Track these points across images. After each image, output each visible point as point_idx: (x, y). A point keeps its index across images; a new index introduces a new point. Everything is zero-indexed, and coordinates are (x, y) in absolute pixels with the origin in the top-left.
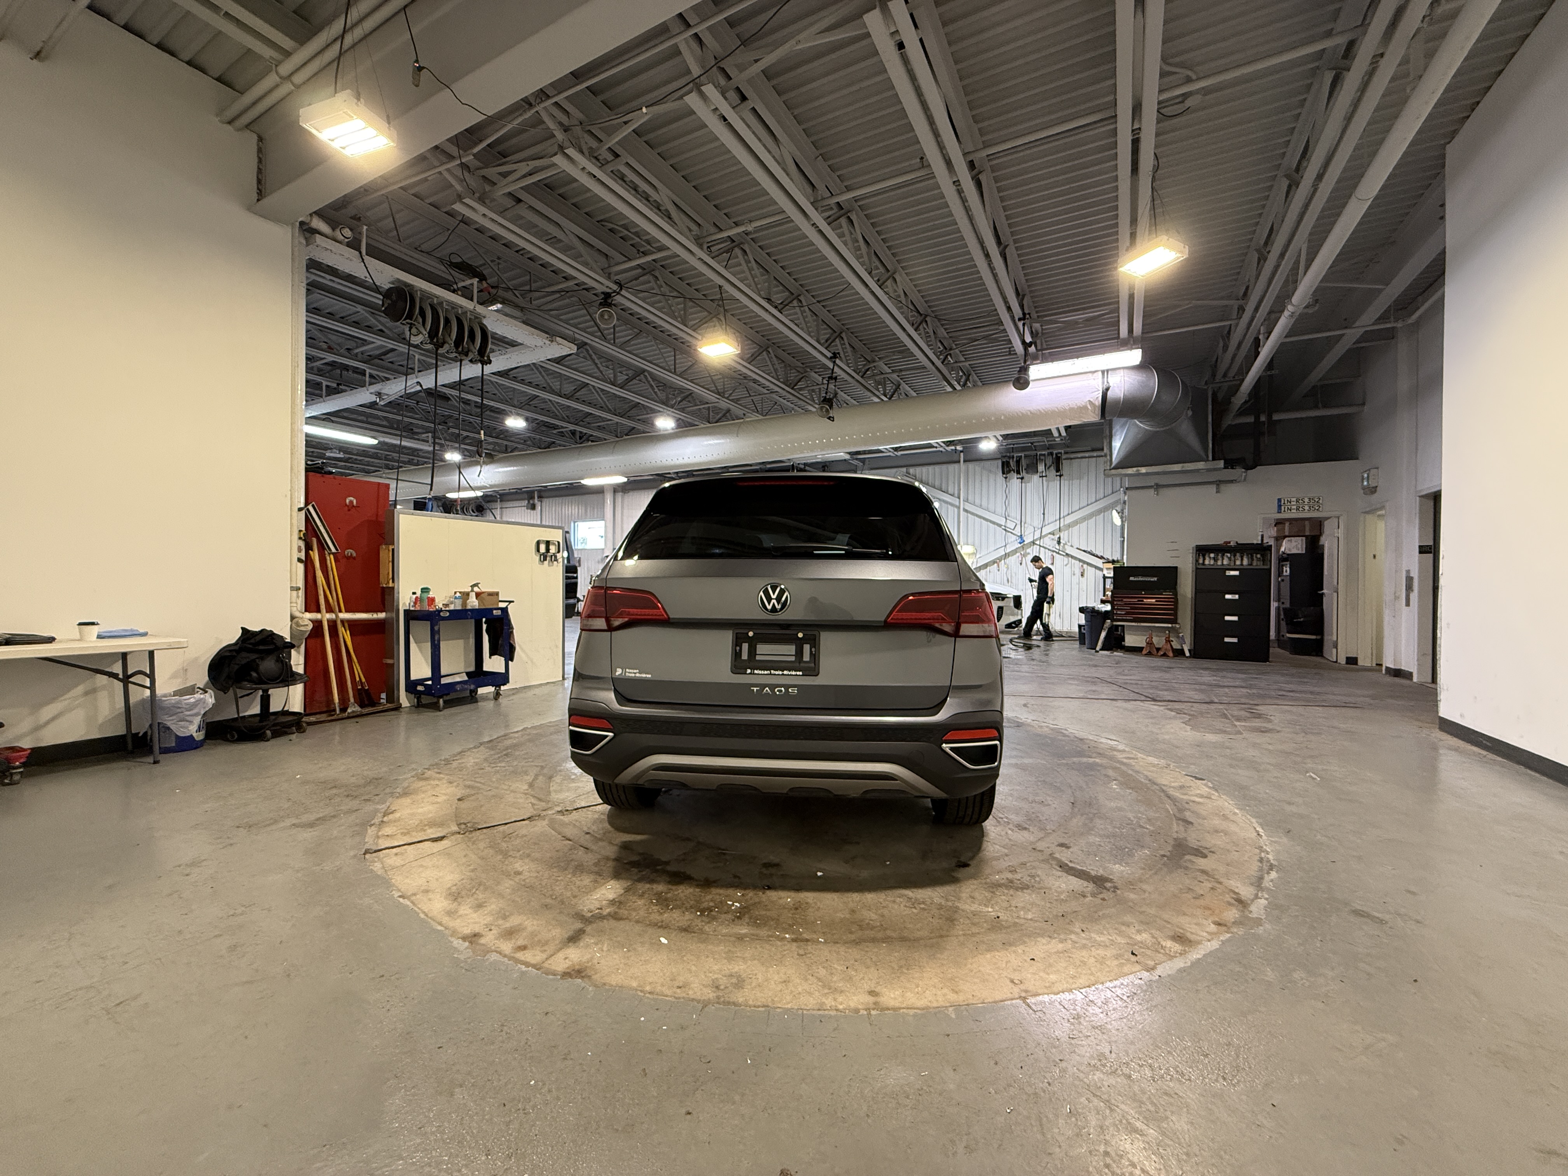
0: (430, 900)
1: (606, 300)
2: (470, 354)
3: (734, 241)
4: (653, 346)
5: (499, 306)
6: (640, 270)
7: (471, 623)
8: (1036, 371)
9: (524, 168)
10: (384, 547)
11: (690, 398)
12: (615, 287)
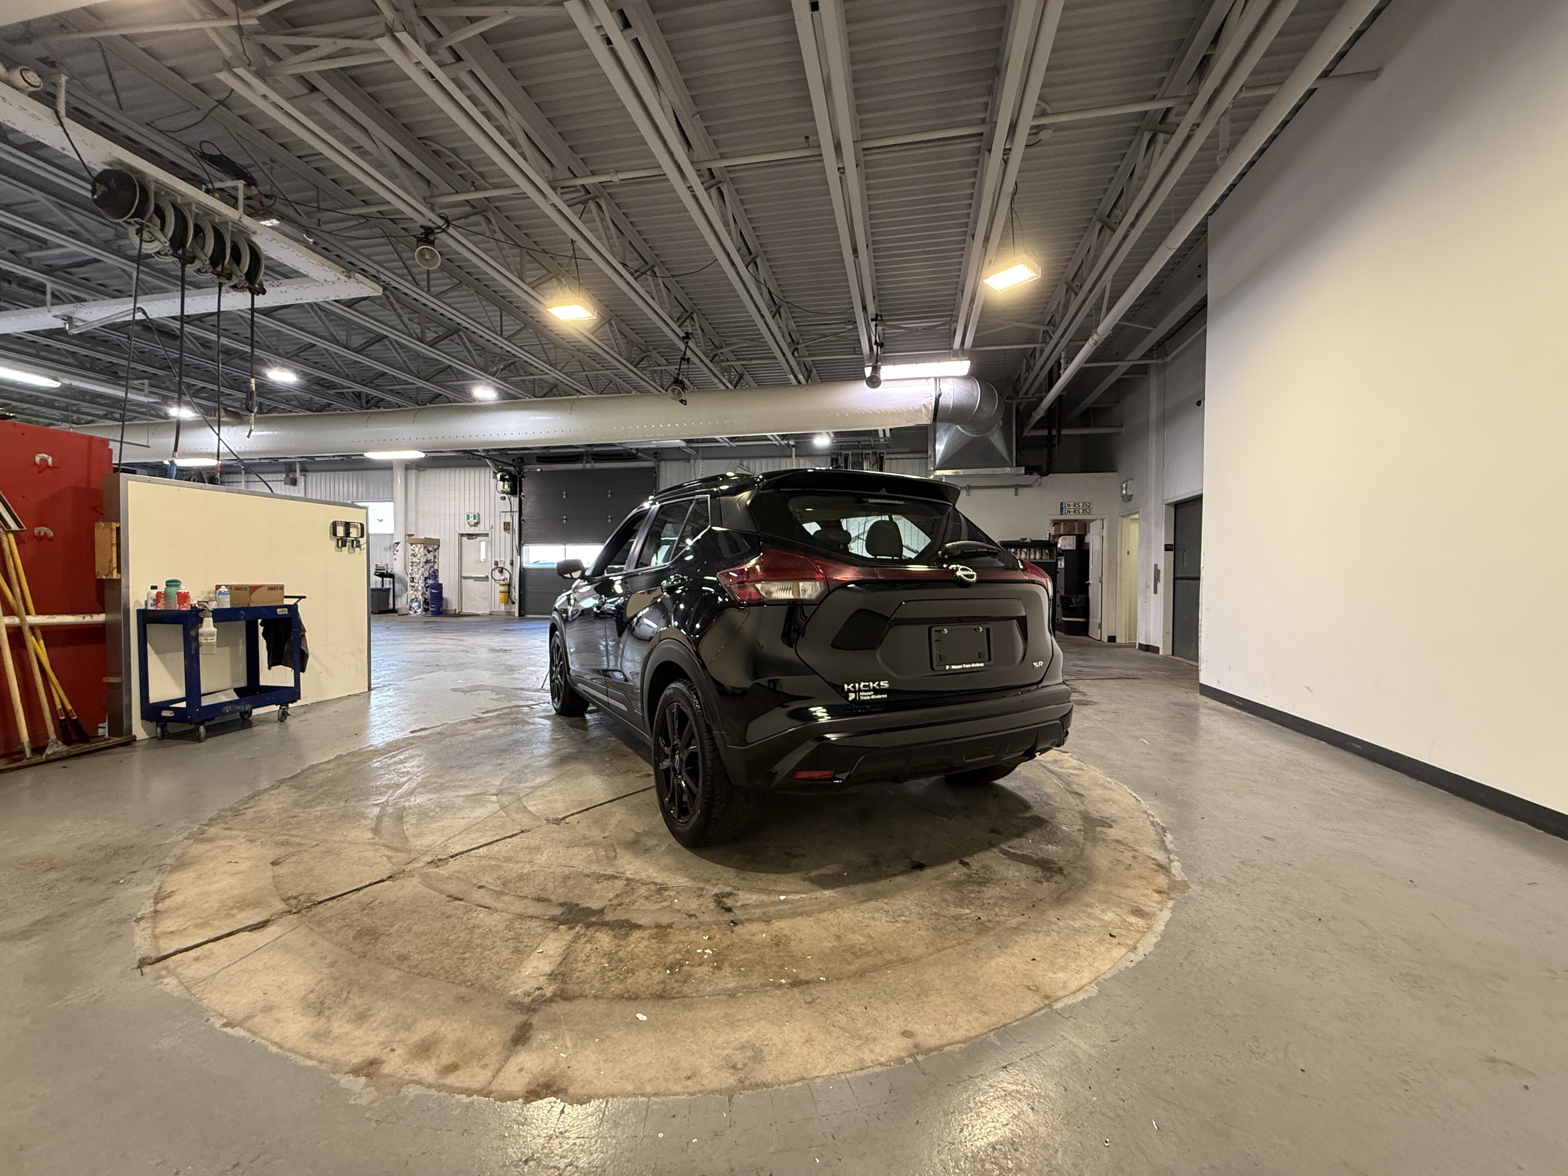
0: (278, 1021)
1: (427, 235)
2: (234, 277)
3: (590, 193)
4: (476, 301)
5: (275, 222)
6: (468, 208)
7: (241, 626)
8: (886, 371)
9: (327, 46)
10: (102, 524)
11: (512, 367)
12: (440, 222)
